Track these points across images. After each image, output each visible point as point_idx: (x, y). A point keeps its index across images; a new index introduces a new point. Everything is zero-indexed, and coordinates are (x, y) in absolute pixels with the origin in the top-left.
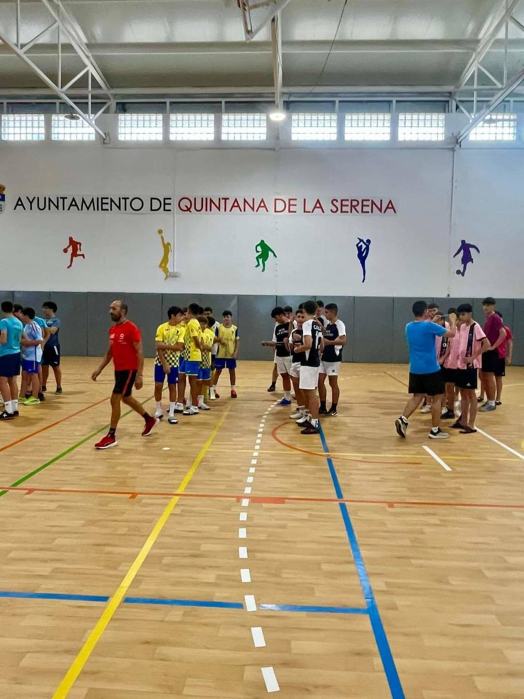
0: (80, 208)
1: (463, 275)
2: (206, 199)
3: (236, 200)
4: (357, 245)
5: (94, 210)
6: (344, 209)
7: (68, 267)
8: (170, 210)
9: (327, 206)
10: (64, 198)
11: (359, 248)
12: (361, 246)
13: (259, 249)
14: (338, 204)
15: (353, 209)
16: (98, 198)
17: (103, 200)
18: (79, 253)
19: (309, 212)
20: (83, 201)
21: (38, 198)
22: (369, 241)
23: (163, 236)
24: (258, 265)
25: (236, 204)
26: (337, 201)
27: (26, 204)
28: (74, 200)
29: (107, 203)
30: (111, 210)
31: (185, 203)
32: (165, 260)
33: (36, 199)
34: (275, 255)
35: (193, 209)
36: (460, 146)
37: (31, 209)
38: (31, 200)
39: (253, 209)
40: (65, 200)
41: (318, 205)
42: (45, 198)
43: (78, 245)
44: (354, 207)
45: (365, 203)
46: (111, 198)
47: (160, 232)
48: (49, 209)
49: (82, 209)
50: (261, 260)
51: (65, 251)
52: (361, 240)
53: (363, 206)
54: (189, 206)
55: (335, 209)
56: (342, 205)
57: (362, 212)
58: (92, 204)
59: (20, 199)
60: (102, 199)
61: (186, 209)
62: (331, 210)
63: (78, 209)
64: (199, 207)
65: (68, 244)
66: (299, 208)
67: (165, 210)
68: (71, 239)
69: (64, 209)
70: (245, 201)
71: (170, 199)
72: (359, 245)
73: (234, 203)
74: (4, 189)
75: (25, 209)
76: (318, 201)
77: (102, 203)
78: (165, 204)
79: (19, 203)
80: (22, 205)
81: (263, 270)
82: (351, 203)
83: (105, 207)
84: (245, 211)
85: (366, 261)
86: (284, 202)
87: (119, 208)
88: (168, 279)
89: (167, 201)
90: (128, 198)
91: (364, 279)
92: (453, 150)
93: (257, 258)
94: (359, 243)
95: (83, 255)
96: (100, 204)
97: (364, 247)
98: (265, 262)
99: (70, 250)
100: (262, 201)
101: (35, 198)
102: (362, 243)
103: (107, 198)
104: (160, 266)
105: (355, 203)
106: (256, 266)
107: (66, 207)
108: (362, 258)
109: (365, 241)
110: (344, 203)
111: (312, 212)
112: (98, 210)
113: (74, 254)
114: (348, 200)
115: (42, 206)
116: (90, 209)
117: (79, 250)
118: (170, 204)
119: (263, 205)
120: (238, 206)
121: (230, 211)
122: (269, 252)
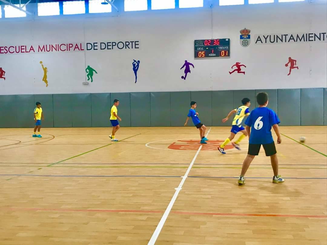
0: (296, 40)
5: (304, 41)
7: (288, 75)
10: (286, 35)
16: (307, 34)
18: (295, 66)
20: (298, 36)
21: (270, 36)
27: (263, 40)
28: (292, 36)
29: (313, 37)
30: (315, 40)
33: (269, 36)
37: (266, 42)
38: (266, 37)
40: (287, 36)
42: (274, 36)
43: (294, 62)
46: (315, 34)
48: (277, 42)
49: (297, 41)
51: (287, 65)
58: (303, 38)
59: (259, 37)
60: (309, 34)
63: (295, 41)
65: (288, 62)
68: (290, 58)
69: (286, 42)
74: (250, 32)
75: (262, 43)
77: (309, 37)
79: (259, 39)
80: (260, 40)
83: (311, 39)
87: (320, 39)
90: (326, 33)
95: (297, 67)
96: (307, 37)
99: (289, 65)
101: (268, 36)
103: (313, 34)
107: (287, 40)
112: (307, 41)
113: (292, 67)
115: (272, 40)
116: (302, 41)
117: (295, 65)
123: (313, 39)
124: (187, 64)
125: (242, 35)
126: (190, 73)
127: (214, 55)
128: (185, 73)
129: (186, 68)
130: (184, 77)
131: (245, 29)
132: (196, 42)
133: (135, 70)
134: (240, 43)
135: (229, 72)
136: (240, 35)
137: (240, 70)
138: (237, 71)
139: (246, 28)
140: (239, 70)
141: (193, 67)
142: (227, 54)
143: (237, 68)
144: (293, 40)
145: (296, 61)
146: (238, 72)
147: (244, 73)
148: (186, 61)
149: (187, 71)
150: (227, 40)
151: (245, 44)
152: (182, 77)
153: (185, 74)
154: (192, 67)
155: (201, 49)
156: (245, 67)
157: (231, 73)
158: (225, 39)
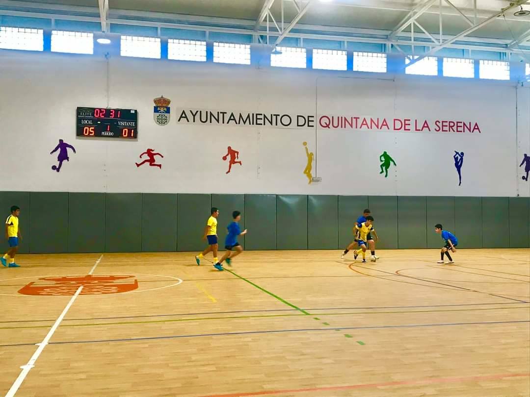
1: (527, 180)
2: (342, 117)
3: (365, 119)
4: (454, 157)
5: (250, 124)
6: (445, 128)
7: (227, 173)
8: (313, 126)
9: (433, 126)
10: (223, 113)
11: (456, 159)
12: (457, 157)
13: (383, 159)
14: (440, 125)
15: (451, 129)
16: (253, 114)
17: (258, 116)
18: (236, 160)
19: (419, 130)
20: (241, 116)
21: (201, 112)
22: (462, 154)
23: (308, 147)
24: (382, 172)
25: (364, 122)
26: (439, 122)
27: (190, 117)
28: (232, 115)
29: (261, 119)
30: (264, 124)
31: (325, 121)
32: (309, 167)
33: (199, 112)
34: (395, 164)
35: (331, 126)
36: (522, 85)
37: (194, 121)
38: (194, 114)
39: (378, 127)
40: (225, 114)
41: (426, 125)
42: (207, 112)
43: (236, 154)
44: (452, 127)
45: (459, 124)
46: (264, 115)
47: (305, 144)
48: (211, 122)
49: (239, 123)
50: (384, 168)
51: (225, 158)
52: (457, 153)
53: (457, 126)
54: (328, 123)
55: (438, 129)
56: (443, 126)
57: (457, 131)
58: (248, 119)
59: (184, 112)
61: (326, 125)
62: (435, 129)
63: (236, 123)
64: (336, 125)
65: (227, 153)
66: (412, 127)
67: (308, 126)
68: (229, 148)
69: (223, 123)
70: (372, 120)
71: (313, 117)
72: (456, 157)
73: (363, 122)
74: (169, 102)
75: (188, 121)
76: (426, 122)
77: (257, 119)
78: (308, 121)
79: (183, 115)
80: (186, 117)
81: (386, 176)
82: (449, 124)
83: (259, 122)
84: (371, 128)
85: (461, 169)
86: (401, 122)
87: (271, 123)
88: (312, 182)
89: (311, 119)
90: (279, 115)
91: (460, 183)
92: (516, 88)
93: (382, 166)
94: (455, 155)
95: (240, 163)
96: (254, 119)
97: (459, 158)
98: (388, 170)
99: (229, 158)
100: (385, 120)
101: (197, 112)
102: (457, 155)
103: (261, 115)
104: (305, 172)
105: (452, 124)
106: (381, 173)
107: (226, 121)
108: (458, 166)
109: (460, 153)
110: (444, 124)
111: (422, 130)
112: (253, 124)
113: (233, 162)
114: (447, 122)
115: (204, 120)
116: (246, 123)
117: (236, 158)
118: (313, 121)
119: (385, 123)
120: (367, 124)
121: (361, 128)
122: (391, 162)
123: (261, 122)
124: (63, 146)
125: (158, 107)
126: (68, 160)
127: (111, 134)
128: (58, 160)
129: (61, 152)
130: (57, 167)
131: (162, 97)
132: (80, 110)
134: (154, 120)
135: (136, 164)
136: (155, 107)
137: (154, 161)
138: (148, 163)
140: (152, 161)
141: (74, 151)
142: (133, 134)
143: (148, 158)
144: (234, 121)
145: (238, 153)
146: (151, 165)
147: (160, 166)
148: (61, 141)
149: (63, 157)
150: (133, 112)
151: (162, 121)
152: (54, 168)
153: (59, 162)
154: (72, 151)
155: (88, 122)
156: (162, 157)
157: (138, 165)
158: (130, 110)
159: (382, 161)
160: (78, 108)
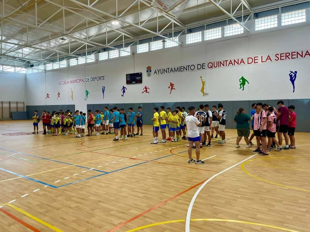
2: (219, 62)
3: (231, 61)
4: (290, 75)
5: (178, 71)
7: (170, 94)
9: (273, 58)
10: (168, 69)
11: (291, 76)
12: (292, 75)
13: (241, 80)
14: (279, 56)
16: (179, 67)
18: (173, 88)
19: (264, 62)
22: (296, 72)
23: (202, 79)
26: (278, 55)
27: (157, 72)
28: (172, 69)
30: (184, 71)
31: (211, 64)
32: (203, 88)
34: (248, 83)
37: (159, 74)
39: (238, 64)
41: (269, 58)
42: (163, 69)
44: (287, 56)
47: (201, 77)
49: (174, 72)
50: (242, 85)
51: (169, 88)
52: (292, 72)
53: (292, 55)
54: (212, 66)
55: (277, 59)
56: (281, 57)
57: (292, 58)
58: (177, 69)
60: (181, 67)
61: (211, 67)
62: (275, 60)
64: (216, 66)
65: (170, 85)
66: (259, 61)
67: (203, 68)
68: (171, 83)
69: (168, 73)
70: (235, 61)
71: (205, 64)
72: (291, 74)
74: (151, 68)
75: (157, 74)
76: (269, 56)
79: (155, 72)
81: (243, 90)
82: (286, 55)
83: (182, 70)
84: (234, 65)
85: (295, 82)
86: (252, 59)
87: (186, 70)
88: (204, 96)
90: (190, 66)
91: (294, 90)
93: (240, 85)
94: (290, 74)
95: (175, 89)
96: (180, 69)
98: (244, 86)
99: (171, 87)
100: (242, 59)
101: (160, 70)
102: (292, 73)
104: (201, 91)
106: (240, 88)
107: (169, 71)
108: (292, 80)
109: (294, 72)
110: (282, 55)
111: (266, 61)
113: (172, 89)
114: (284, 54)
115: (162, 72)
118: (205, 66)
119: (242, 61)
120: (232, 63)
121: (228, 65)
122: (246, 82)
124: (124, 88)
127: (135, 82)
129: (123, 90)
133: (103, 92)
134: (147, 75)
136: (147, 70)
139: (150, 66)
141: (126, 89)
142: (140, 81)
143: (145, 90)
145: (174, 85)
146: (146, 92)
147: (149, 92)
149: (124, 92)
150: (140, 73)
151: (149, 75)
152: (122, 95)
155: (129, 79)
156: (149, 89)
157: (143, 93)
158: (139, 73)
159: (240, 82)
160: (126, 75)
